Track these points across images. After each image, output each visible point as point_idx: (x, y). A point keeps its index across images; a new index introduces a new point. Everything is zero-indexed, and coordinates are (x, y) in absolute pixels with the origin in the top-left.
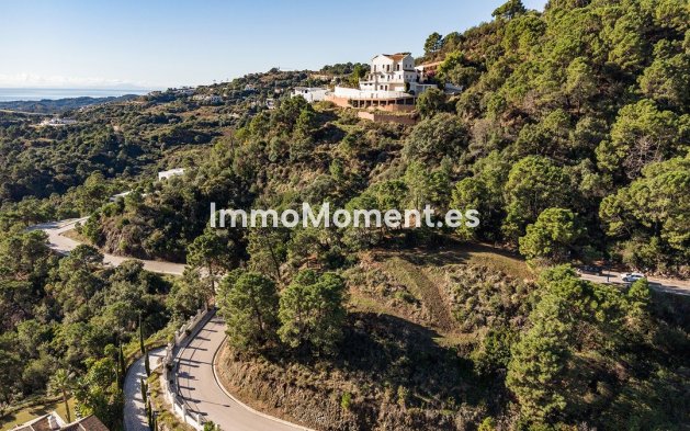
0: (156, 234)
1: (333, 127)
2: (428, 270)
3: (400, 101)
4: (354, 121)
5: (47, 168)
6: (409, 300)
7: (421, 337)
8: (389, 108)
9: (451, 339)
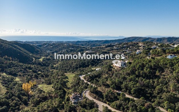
0: (90, 79)
1: (112, 69)
2: (106, 88)
3: (120, 67)
4: (114, 69)
5: (85, 62)
6: (103, 90)
8: (118, 68)
9: (103, 94)
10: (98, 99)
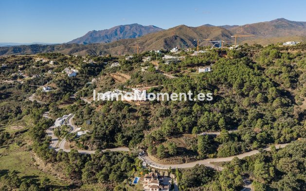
1: (132, 108)
2: (179, 139)
6: (180, 144)
7: (185, 149)
8: (143, 102)
9: (188, 148)
10: (191, 159)
